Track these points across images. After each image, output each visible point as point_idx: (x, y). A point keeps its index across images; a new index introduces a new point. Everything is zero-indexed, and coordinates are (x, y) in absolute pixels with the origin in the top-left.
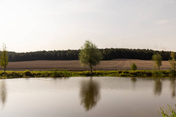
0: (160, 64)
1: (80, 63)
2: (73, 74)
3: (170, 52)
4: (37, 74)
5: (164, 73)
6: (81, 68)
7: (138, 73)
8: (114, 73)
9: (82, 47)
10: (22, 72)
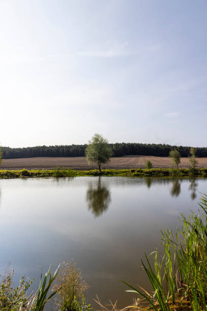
0: (178, 161)
1: (87, 161)
2: (78, 173)
3: (190, 148)
4: (36, 174)
5: (183, 171)
6: (88, 166)
7: (154, 172)
8: (125, 172)
9: (90, 142)
10: (18, 171)
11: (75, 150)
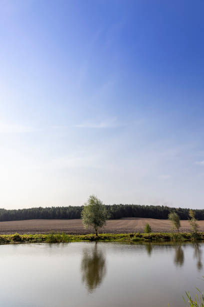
0: (178, 225)
1: (83, 224)
2: (73, 238)
3: (189, 210)
4: (29, 239)
5: (185, 236)
6: (84, 230)
7: (154, 236)
8: (124, 236)
9: (85, 204)
10: (10, 236)
11: (72, 211)
